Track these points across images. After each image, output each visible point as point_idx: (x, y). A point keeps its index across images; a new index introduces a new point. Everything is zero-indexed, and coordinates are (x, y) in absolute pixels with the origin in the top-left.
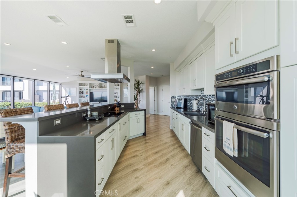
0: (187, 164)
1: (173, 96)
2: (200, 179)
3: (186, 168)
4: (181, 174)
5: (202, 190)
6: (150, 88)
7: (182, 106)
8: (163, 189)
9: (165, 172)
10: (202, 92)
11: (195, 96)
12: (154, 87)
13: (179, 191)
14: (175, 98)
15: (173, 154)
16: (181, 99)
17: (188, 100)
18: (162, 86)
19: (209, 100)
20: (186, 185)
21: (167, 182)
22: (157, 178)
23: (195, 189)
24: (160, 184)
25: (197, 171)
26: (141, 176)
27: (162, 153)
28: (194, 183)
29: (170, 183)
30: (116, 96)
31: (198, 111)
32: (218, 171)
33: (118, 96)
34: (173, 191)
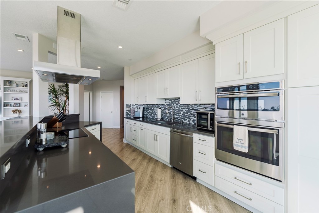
0: (171, 174)
1: (128, 105)
2: (192, 184)
3: (175, 178)
4: (175, 186)
5: (201, 192)
6: (85, 93)
7: (141, 116)
8: (175, 208)
9: (161, 191)
10: (166, 101)
11: (156, 105)
12: (88, 93)
13: (189, 203)
14: (130, 107)
15: (152, 169)
16: (139, 108)
17: (145, 109)
18: (100, 92)
19: (176, 108)
20: (188, 194)
21: (172, 199)
22: (160, 201)
23: (196, 194)
24: (168, 206)
25: (183, 177)
26: (143, 208)
27: (140, 171)
28: (191, 188)
29: (175, 200)
30: (19, 104)
31: (162, 119)
32: (220, 169)
33: (23, 104)
34: (184, 205)
